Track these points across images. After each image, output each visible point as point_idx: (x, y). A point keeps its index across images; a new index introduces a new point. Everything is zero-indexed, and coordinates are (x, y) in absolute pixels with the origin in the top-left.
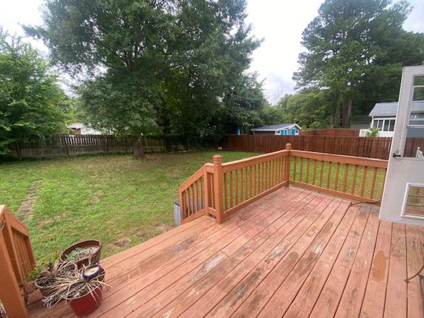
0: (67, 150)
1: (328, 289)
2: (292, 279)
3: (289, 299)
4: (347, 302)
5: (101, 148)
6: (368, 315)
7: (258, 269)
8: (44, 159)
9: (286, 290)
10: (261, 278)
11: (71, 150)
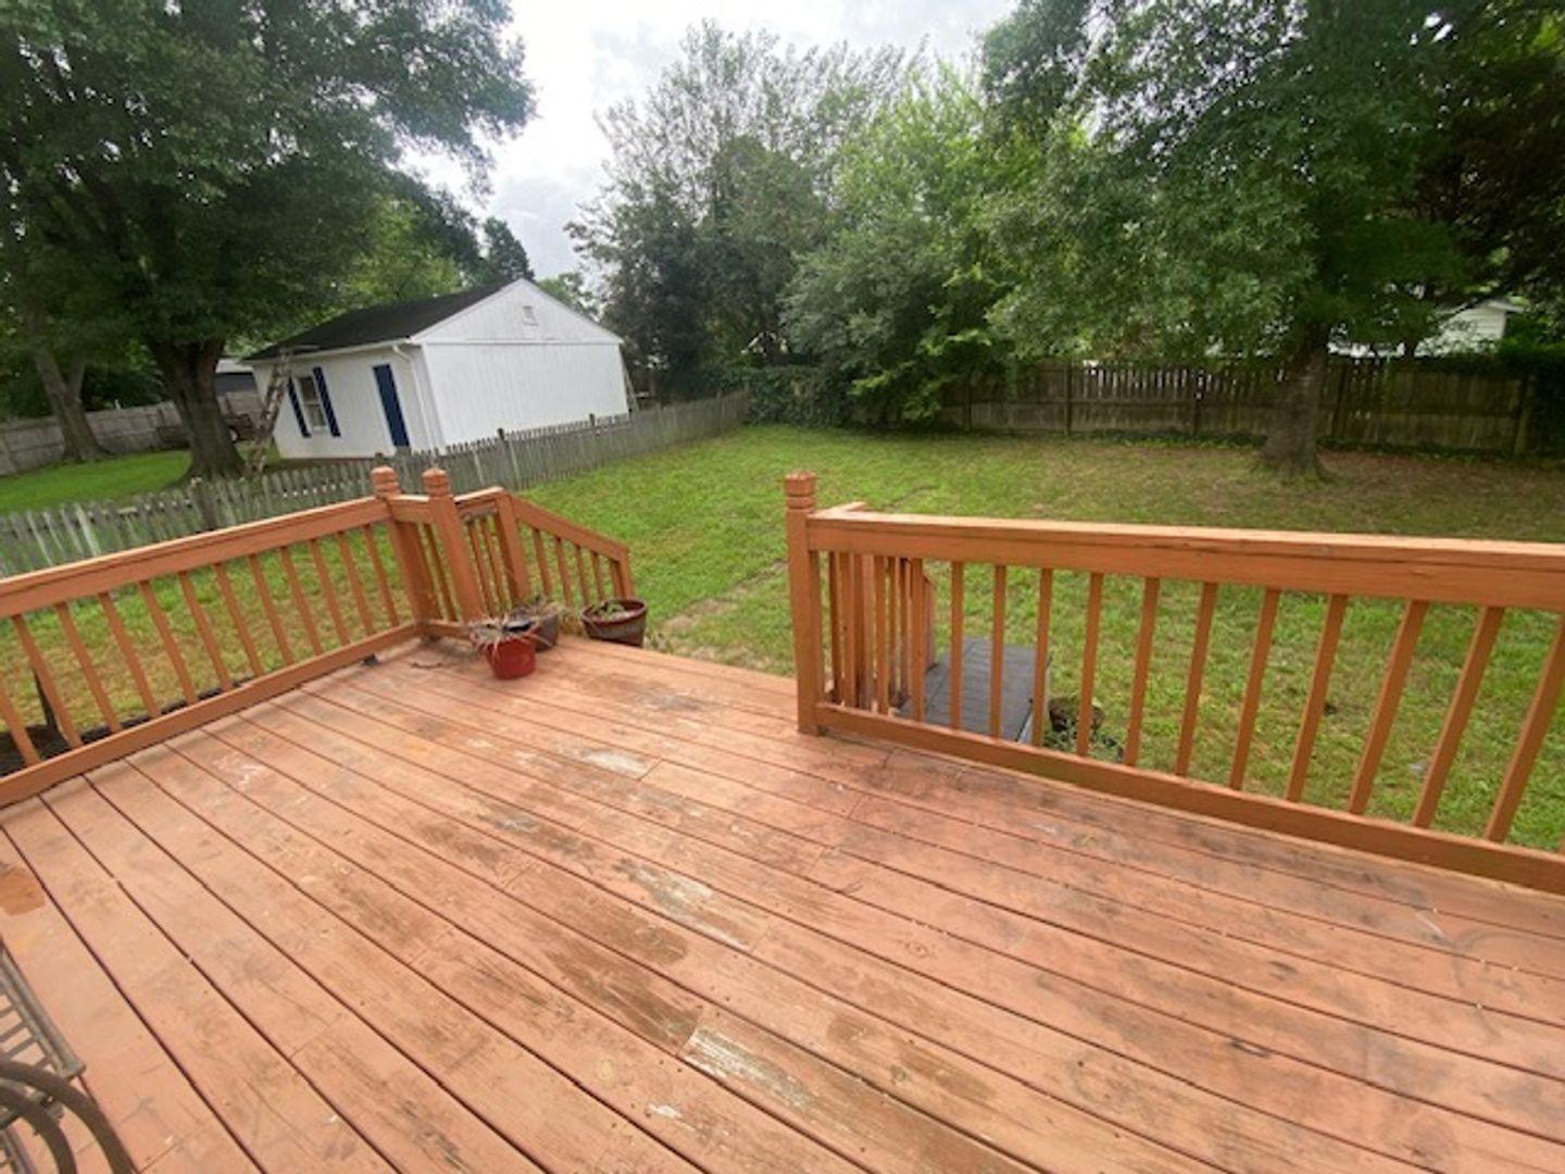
0: (1070, 413)
1: (484, 1040)
2: (541, 931)
3: (471, 920)
4: (413, 1100)
5: (1176, 410)
6: (338, 1157)
7: (589, 847)
8: (1013, 434)
9: (501, 915)
10: (556, 857)
11: (1081, 412)
